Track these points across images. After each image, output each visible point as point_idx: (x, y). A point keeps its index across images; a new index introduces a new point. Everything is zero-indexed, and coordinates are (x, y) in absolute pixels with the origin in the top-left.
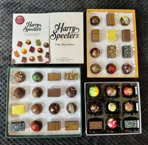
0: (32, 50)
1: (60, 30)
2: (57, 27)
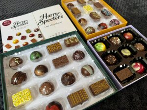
2: (42, 17)
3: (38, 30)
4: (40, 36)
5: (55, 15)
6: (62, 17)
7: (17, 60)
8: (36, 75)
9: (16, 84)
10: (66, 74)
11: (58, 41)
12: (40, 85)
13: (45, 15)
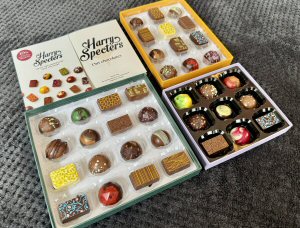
0: (57, 83)
1: (92, 46)
2: (86, 45)
3: (80, 70)
4: (85, 80)
5: (109, 41)
6: (121, 45)
7: (52, 121)
8: (83, 145)
9: (54, 157)
10: (129, 144)
11: (116, 90)
12: (89, 159)
13: (91, 42)
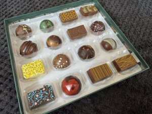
7: (25, 28)
8: (48, 46)
9: (26, 54)
